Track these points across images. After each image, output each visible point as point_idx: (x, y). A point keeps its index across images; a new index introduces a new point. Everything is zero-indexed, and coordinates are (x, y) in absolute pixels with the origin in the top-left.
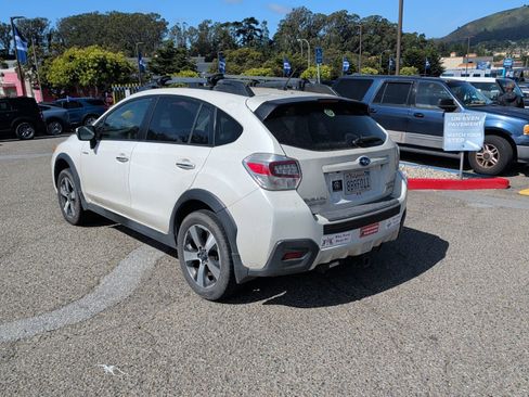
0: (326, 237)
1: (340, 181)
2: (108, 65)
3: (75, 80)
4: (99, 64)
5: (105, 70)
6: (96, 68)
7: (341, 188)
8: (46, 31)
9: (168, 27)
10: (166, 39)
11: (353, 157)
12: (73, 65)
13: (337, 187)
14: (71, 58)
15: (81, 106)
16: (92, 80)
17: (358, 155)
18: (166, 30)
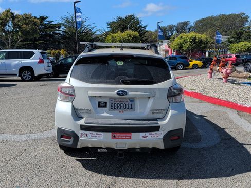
0: (83, 132)
1: (106, 103)
2: (197, 40)
3: (181, 47)
4: (193, 40)
5: (195, 42)
6: (191, 42)
7: (106, 106)
8: (188, 27)
9: (249, 19)
10: (246, 26)
11: (113, 89)
12: (181, 41)
13: (102, 105)
14: (182, 37)
15: (176, 59)
16: (188, 47)
17: (117, 89)
18: (247, 21)
